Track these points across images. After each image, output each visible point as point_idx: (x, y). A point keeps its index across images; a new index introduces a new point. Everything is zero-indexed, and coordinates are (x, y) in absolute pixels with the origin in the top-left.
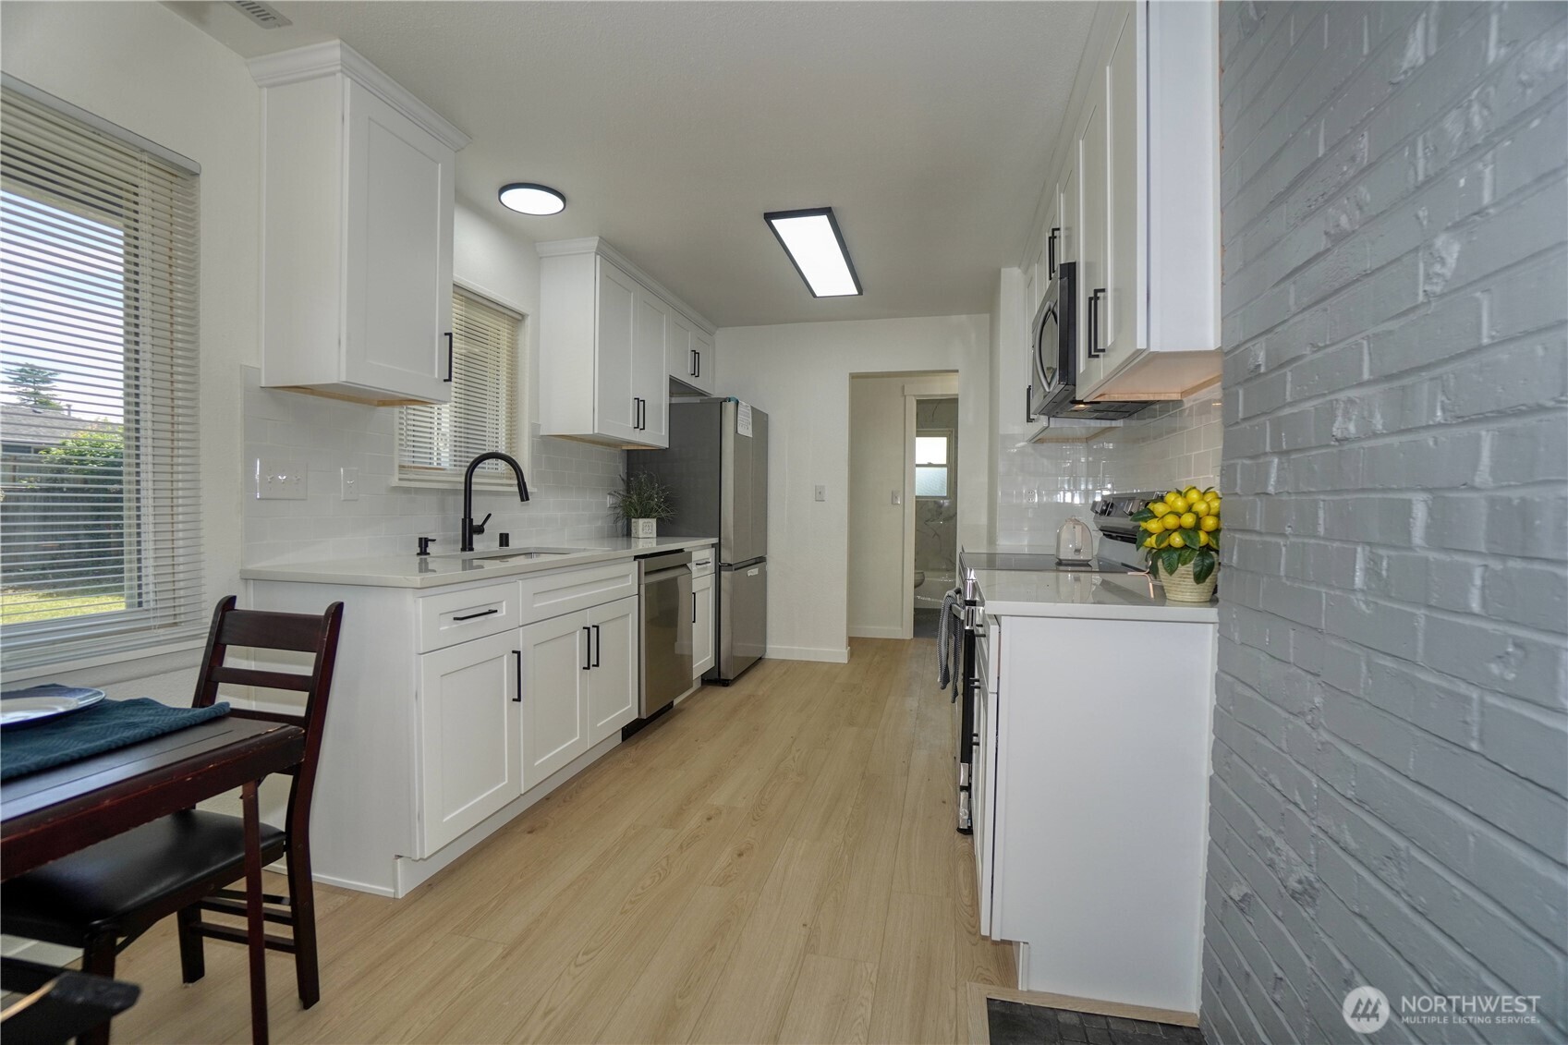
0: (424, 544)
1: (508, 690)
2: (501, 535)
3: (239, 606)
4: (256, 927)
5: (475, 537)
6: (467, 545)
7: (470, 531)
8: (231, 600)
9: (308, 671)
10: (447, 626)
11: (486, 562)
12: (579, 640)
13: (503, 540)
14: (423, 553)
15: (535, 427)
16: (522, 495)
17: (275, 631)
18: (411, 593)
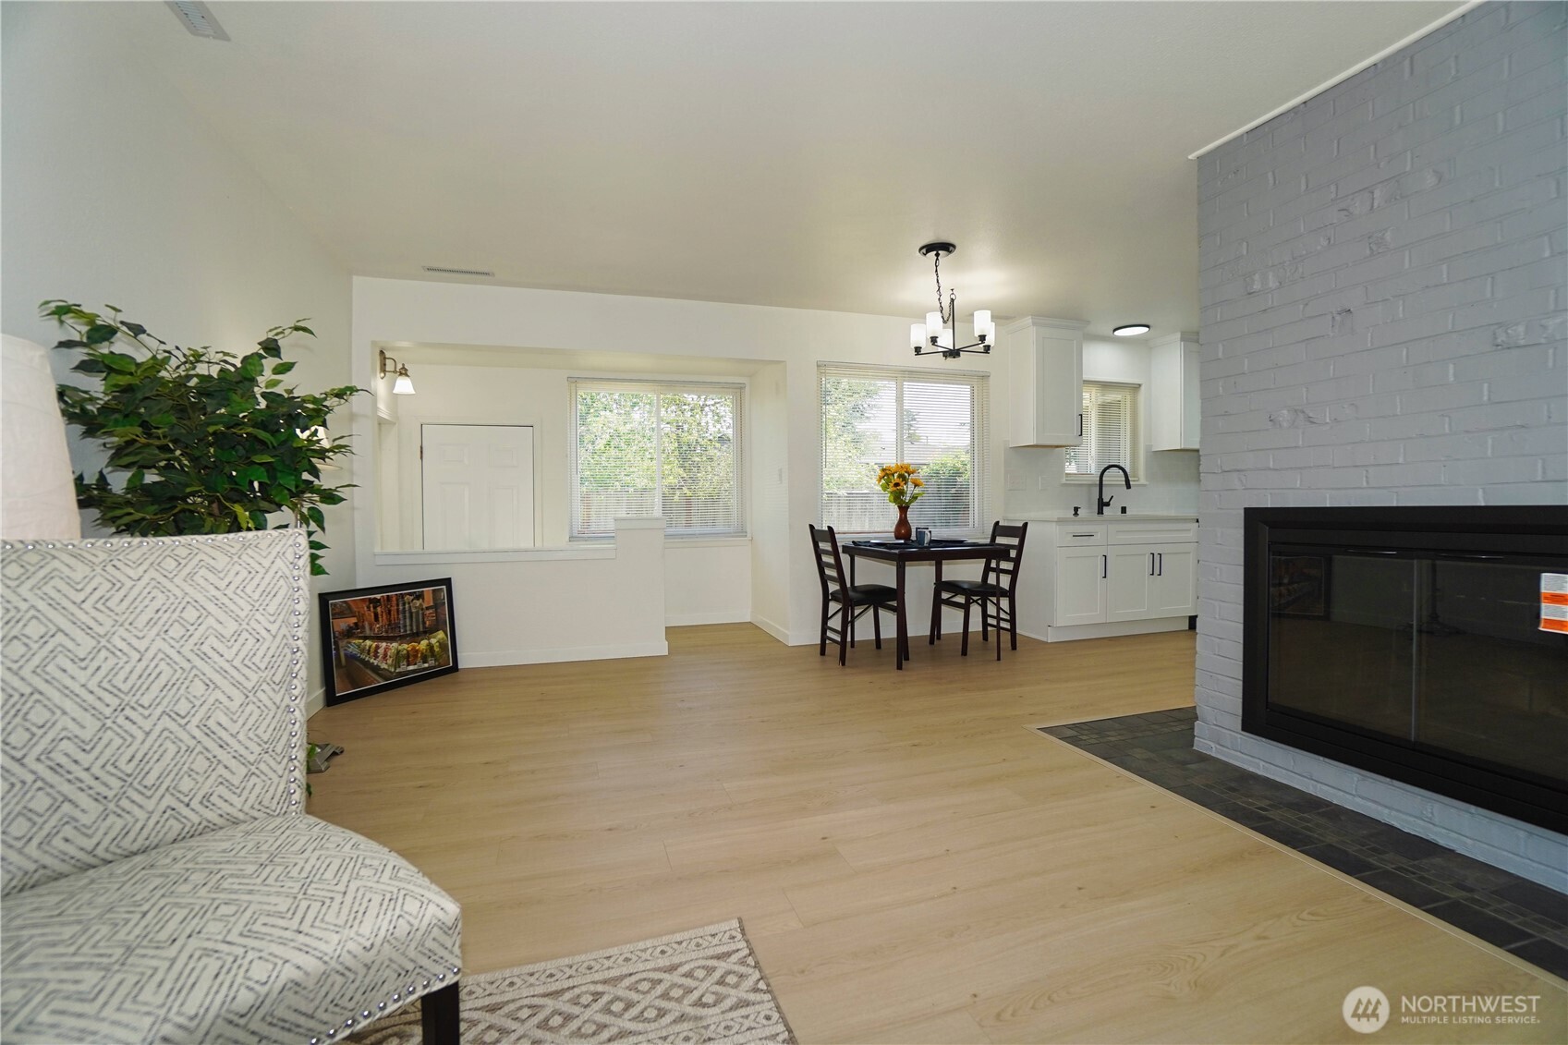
0: (1076, 509)
1: (1100, 572)
2: (1122, 508)
3: (1000, 524)
4: (998, 623)
5: (1105, 508)
6: (1100, 512)
7: (1102, 505)
8: (998, 522)
9: (1017, 544)
10: (1070, 537)
11: (1113, 521)
12: (1148, 559)
13: (1124, 510)
14: (1076, 514)
15: (1148, 448)
16: (1128, 486)
17: (1009, 531)
18: (1054, 524)
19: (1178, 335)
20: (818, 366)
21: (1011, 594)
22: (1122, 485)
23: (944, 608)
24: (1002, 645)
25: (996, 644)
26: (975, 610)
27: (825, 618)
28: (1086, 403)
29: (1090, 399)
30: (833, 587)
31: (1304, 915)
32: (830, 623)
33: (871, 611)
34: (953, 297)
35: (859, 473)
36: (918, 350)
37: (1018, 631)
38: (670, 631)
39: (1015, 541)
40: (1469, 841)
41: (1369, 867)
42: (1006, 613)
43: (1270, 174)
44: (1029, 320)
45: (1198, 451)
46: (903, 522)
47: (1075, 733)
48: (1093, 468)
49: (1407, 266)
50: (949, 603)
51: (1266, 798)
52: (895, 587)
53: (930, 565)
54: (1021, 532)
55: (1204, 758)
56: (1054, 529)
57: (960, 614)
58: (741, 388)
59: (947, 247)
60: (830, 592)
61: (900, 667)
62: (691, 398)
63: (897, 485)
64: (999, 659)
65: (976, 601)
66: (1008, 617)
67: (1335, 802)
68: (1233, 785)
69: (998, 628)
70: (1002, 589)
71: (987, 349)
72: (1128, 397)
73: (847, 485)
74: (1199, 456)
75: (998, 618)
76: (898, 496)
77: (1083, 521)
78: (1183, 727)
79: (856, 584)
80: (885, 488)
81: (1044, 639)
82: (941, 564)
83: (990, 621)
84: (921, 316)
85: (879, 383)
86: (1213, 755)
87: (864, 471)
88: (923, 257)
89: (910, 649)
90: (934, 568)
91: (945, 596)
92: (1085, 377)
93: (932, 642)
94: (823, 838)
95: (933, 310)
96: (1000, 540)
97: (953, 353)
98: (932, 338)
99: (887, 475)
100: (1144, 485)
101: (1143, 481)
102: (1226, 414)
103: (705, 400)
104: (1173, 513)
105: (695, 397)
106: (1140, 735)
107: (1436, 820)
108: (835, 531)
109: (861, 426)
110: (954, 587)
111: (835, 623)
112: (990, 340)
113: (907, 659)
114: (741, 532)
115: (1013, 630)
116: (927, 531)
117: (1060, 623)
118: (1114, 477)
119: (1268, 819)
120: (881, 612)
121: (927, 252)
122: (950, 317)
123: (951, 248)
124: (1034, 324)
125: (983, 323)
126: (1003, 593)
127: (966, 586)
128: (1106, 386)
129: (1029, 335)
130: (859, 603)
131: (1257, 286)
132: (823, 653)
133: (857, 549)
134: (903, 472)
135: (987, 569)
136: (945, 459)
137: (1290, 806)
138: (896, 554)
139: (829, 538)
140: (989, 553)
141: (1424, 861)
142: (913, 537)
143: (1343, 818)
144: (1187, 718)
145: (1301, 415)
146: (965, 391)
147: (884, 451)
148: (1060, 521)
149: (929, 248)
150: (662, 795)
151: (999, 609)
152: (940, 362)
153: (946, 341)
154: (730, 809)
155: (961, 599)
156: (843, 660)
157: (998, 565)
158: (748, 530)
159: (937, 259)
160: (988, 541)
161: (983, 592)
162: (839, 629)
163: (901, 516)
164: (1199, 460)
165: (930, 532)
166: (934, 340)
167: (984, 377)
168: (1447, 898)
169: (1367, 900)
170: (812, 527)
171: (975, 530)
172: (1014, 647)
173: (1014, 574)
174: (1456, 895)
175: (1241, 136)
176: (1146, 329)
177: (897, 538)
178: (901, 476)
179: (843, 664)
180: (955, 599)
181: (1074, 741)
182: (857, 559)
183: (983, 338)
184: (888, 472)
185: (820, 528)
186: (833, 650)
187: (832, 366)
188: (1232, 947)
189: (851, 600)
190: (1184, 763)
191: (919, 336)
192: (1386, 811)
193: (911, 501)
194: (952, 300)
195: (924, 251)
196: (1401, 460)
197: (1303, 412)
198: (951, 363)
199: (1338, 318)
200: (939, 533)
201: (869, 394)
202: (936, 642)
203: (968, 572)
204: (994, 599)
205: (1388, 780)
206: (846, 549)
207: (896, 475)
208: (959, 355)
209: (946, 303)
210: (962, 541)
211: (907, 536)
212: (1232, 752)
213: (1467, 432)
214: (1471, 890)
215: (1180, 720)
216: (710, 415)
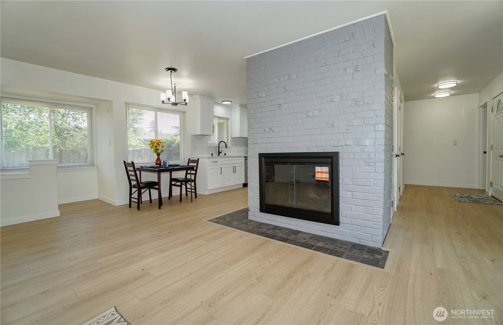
0: (212, 154)
4: (191, 190)
5: (220, 154)
6: (219, 155)
7: (219, 153)
8: (189, 159)
10: (211, 163)
11: (222, 157)
12: (232, 168)
13: (225, 154)
14: (212, 156)
15: (231, 136)
16: (226, 147)
17: (193, 161)
18: (207, 159)
19: (239, 105)
20: (126, 104)
21: (194, 181)
22: (224, 147)
23: (173, 187)
24: (193, 197)
25: (191, 197)
26: (184, 187)
27: (131, 194)
28: (214, 122)
29: (216, 122)
30: (133, 183)
31: (278, 254)
32: (133, 196)
33: (148, 191)
34: (175, 86)
35: (137, 142)
36: (163, 102)
37: (197, 192)
38: (61, 207)
39: (195, 164)
40: (305, 229)
41: (288, 239)
42: (193, 187)
43: (263, 67)
44: (198, 96)
45: (247, 138)
46: (158, 159)
47: (218, 220)
48: (216, 142)
49: (291, 96)
50: (175, 185)
51: (266, 228)
52: (157, 181)
53: (168, 173)
54: (197, 161)
55: (251, 221)
56: (207, 160)
57: (179, 188)
58: (91, 109)
59: (174, 70)
60: (132, 185)
61: (160, 208)
62: (62, 111)
63: (156, 147)
64: (192, 201)
65: (184, 184)
66: (194, 188)
67: (280, 226)
68: (259, 226)
69: (191, 192)
70: (192, 179)
71: (186, 104)
72: (226, 122)
73: (132, 147)
74: (247, 139)
75: (191, 189)
76: (156, 150)
77: (215, 158)
78: (245, 214)
79: (142, 182)
80: (151, 148)
81: (204, 194)
82: (171, 173)
83: (188, 190)
84: (164, 90)
85: (143, 111)
86: (253, 220)
87: (138, 142)
88: (167, 72)
89: (163, 202)
90: (169, 174)
91: (173, 183)
92: (214, 115)
93: (169, 199)
94: (143, 270)
95: (169, 89)
96: (190, 164)
97: (175, 104)
98: (168, 98)
99: (152, 143)
100: (230, 147)
101: (230, 146)
102: (254, 128)
103: (69, 112)
104: (238, 155)
105: (64, 110)
106: (235, 218)
107: (299, 226)
108: (134, 163)
109: (136, 126)
110: (176, 180)
111: (135, 195)
112: (187, 101)
113: (162, 205)
114: (92, 164)
115: (195, 192)
116: (167, 162)
117: (209, 188)
118: (223, 145)
119: (267, 233)
120: (151, 190)
121: (168, 70)
122: (174, 92)
123: (176, 70)
124: (200, 97)
125: (185, 95)
126: (192, 181)
127: (180, 179)
128: (220, 118)
129: (198, 100)
130: (144, 188)
131: (261, 95)
132: (130, 206)
133: (142, 169)
134: (158, 142)
135: (187, 173)
136: (168, 138)
137: (272, 229)
138: (157, 170)
139: (132, 165)
140: (187, 169)
141: (298, 235)
142: (162, 164)
143: (282, 229)
144: (246, 211)
145: (271, 130)
146: (177, 117)
147: (145, 135)
148: (208, 158)
149: (169, 69)
150: (69, 271)
151: (191, 186)
152: (170, 106)
153: (173, 100)
154: (102, 269)
155: (179, 184)
156: (138, 208)
157: (191, 172)
158: (96, 164)
159: (171, 73)
160: (187, 165)
161: (186, 181)
162: (137, 198)
163: (157, 157)
164: (247, 140)
165: (168, 162)
166: (169, 99)
167: (184, 112)
168: (302, 242)
169: (289, 247)
170: (124, 162)
171: (182, 161)
172: (196, 197)
173: (195, 174)
174: (304, 241)
175: (257, 55)
176: (231, 103)
177: (156, 165)
178: (157, 144)
179: (139, 210)
180: (177, 184)
181: (217, 222)
182: (142, 172)
183: (185, 100)
184: (152, 142)
185: (127, 162)
186: (134, 205)
187: (131, 104)
188: (264, 266)
189: (141, 187)
190: (246, 223)
191: (163, 97)
192: (290, 226)
193: (161, 152)
194: (175, 87)
195: (167, 69)
196: (291, 142)
197: (271, 129)
198: (174, 107)
199: (278, 106)
200: (172, 162)
201: (140, 114)
202: (171, 198)
203: (180, 175)
204: (190, 183)
205: (291, 218)
206: (138, 169)
207: (156, 143)
208: (177, 105)
209: (173, 88)
210: (178, 165)
211: (160, 164)
212: (258, 218)
213: (303, 135)
214: (306, 239)
215: (244, 212)
216: (71, 118)
